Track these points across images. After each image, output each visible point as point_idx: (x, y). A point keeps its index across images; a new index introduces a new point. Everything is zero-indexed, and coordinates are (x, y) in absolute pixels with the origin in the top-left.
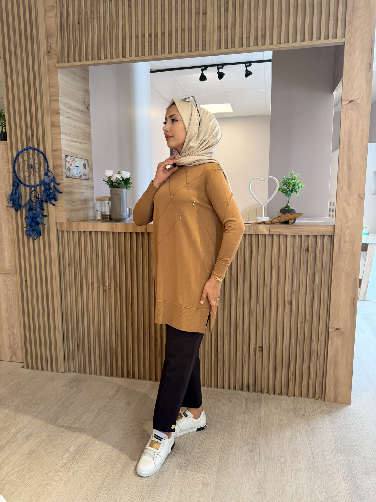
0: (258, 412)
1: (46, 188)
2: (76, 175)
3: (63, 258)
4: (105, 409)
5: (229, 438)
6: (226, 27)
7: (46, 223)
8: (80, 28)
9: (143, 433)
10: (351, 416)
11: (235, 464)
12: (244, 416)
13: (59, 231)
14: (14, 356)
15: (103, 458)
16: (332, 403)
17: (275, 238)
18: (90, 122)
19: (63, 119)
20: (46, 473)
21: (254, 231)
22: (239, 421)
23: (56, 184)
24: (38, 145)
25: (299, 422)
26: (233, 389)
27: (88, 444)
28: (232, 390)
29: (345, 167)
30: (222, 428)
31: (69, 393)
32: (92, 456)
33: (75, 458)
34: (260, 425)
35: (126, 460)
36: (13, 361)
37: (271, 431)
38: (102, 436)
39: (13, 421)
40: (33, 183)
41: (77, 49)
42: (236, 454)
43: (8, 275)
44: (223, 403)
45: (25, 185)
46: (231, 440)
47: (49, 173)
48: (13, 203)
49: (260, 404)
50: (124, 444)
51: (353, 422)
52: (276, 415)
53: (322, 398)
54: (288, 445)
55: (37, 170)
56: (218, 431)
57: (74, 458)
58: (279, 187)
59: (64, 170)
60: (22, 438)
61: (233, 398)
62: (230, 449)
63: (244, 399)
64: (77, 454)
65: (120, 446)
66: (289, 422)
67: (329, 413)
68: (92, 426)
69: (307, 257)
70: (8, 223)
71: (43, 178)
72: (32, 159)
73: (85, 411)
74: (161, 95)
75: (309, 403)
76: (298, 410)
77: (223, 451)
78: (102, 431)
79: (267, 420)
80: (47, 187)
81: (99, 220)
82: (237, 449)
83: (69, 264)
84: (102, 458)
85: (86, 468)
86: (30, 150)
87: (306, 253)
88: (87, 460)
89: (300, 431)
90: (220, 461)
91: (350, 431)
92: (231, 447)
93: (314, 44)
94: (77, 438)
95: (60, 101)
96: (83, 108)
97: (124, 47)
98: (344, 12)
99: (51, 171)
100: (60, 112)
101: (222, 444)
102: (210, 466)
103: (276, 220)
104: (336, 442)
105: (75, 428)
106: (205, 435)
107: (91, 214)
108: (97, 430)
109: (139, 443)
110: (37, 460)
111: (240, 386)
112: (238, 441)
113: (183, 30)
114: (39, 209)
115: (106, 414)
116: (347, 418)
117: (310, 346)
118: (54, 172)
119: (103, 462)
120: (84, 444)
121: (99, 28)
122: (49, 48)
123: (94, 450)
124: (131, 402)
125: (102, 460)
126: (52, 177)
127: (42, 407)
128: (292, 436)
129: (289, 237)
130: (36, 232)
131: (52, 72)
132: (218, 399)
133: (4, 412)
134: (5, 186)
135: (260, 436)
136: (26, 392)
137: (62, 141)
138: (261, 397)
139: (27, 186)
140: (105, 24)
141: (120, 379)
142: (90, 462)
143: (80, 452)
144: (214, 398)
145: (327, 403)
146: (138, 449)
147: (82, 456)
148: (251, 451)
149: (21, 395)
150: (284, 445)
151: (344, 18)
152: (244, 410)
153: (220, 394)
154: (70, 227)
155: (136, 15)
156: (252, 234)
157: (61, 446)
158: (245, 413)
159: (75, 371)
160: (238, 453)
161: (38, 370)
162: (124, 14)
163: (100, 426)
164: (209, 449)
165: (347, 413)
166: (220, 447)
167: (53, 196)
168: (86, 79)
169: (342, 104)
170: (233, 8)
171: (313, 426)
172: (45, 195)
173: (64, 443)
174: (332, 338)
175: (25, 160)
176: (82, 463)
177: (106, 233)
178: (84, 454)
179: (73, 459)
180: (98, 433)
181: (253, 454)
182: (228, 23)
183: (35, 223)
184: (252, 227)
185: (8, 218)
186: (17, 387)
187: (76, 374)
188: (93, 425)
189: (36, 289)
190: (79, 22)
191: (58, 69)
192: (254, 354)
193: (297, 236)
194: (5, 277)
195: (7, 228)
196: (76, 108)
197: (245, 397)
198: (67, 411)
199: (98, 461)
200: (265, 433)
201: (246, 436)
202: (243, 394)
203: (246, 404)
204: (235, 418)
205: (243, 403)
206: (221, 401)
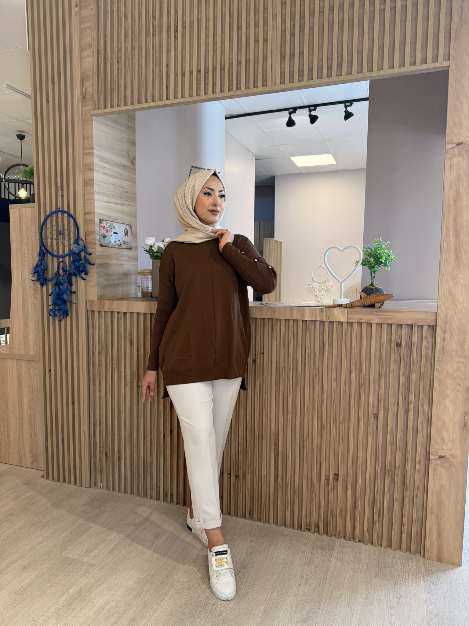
0: (326, 564)
1: (75, 258)
2: (114, 243)
3: (93, 344)
5: (278, 598)
6: (292, 56)
7: (74, 301)
8: (119, 68)
9: (166, 578)
10: (460, 584)
12: (305, 568)
13: (89, 311)
14: (35, 462)
16: (434, 562)
17: (355, 326)
18: (136, 179)
19: (98, 176)
20: (33, 620)
21: (326, 316)
22: (297, 574)
23: (87, 253)
24: (68, 206)
25: (381, 585)
26: (298, 528)
27: (93, 587)
28: (296, 530)
29: (451, 232)
30: (271, 583)
31: (87, 515)
32: (94, 604)
33: (73, 603)
34: (325, 585)
35: (135, 614)
36: (34, 468)
37: (339, 595)
38: (114, 577)
39: (13, 545)
40: (61, 253)
41: (115, 92)
42: (283, 622)
43: (31, 361)
44: (280, 546)
45: (53, 256)
46: (279, 602)
47: (79, 241)
48: (38, 277)
49: (331, 553)
50: (138, 591)
51: (460, 593)
52: (349, 572)
53: (420, 553)
54: (359, 618)
55: (66, 237)
56: (265, 586)
57: (71, 603)
58: (363, 260)
59: (97, 237)
60: (17, 570)
61: (295, 541)
62: (276, 614)
63: (311, 543)
64: (76, 598)
65: (133, 593)
66: (366, 584)
67: (427, 576)
68: (104, 561)
69: (400, 354)
70: (34, 299)
71: (72, 247)
72: (61, 224)
73: (101, 541)
74: (244, 146)
75: (401, 558)
76: (383, 568)
77: (265, 616)
78: (115, 570)
79: (336, 577)
80: (77, 257)
81: (139, 298)
82: (286, 616)
83: (100, 352)
84: (106, 607)
85: (83, 619)
86: (59, 213)
87: (398, 349)
88: (87, 608)
89: (380, 598)
91: (453, 606)
92: (278, 612)
93: (406, 71)
94: (83, 576)
95: (95, 155)
96: (126, 162)
97: (169, 87)
98: (448, 28)
99: (82, 239)
100: (94, 168)
101: (266, 606)
103: (357, 303)
104: (430, 620)
105: (83, 563)
106: (246, 590)
107: (133, 290)
108: (109, 569)
109: (158, 592)
110: (26, 601)
111: (307, 525)
112: (290, 604)
113: (239, 63)
114: (66, 284)
115: (126, 547)
116: (453, 586)
117: (403, 477)
118: (86, 240)
119: (105, 614)
120: (88, 586)
121: (140, 66)
122: (84, 93)
123: (99, 595)
124: (161, 534)
125: (105, 610)
126: (83, 246)
127: (51, 530)
128: (367, 605)
129: (374, 327)
130: (62, 311)
131: (86, 121)
132: (274, 541)
133: (6, 532)
134: (33, 256)
135: (321, 600)
136: (38, 509)
137: (95, 202)
138: (334, 544)
139: (55, 256)
140: (147, 61)
141: (154, 501)
142: (89, 612)
143: (82, 596)
144: (270, 539)
145: (428, 560)
146: (154, 600)
147: (81, 602)
148: (305, 621)
149: (32, 513)
150: (352, 616)
151: (448, 35)
152: (306, 559)
153: (279, 534)
154: (102, 306)
155: (183, 48)
156: (324, 321)
157: (60, 586)
158: (307, 565)
159: (103, 487)
160: (286, 622)
161: (60, 482)
162: (169, 48)
163: (114, 563)
164: (248, 611)
165: (454, 579)
166: (263, 609)
167: (83, 269)
168: (132, 127)
169: (446, 148)
170: (301, 32)
171: (400, 592)
172: (74, 267)
174: (434, 468)
175: (53, 225)
176: (80, 612)
177: (143, 315)
178: (85, 600)
179: (70, 605)
180: (109, 573)
182: (294, 51)
183: (61, 300)
184: (324, 312)
185: (34, 294)
186: (29, 502)
187: (103, 490)
188: (107, 561)
189: (60, 380)
190: (118, 61)
191: (94, 117)
192: (326, 483)
193: (386, 325)
194: (28, 364)
195: (33, 306)
196: (116, 163)
197: (311, 541)
198: (79, 539)
199: (99, 612)
200: (330, 596)
201: (301, 598)
202: (310, 537)
203: (312, 551)
204: (292, 570)
205: (308, 549)
206: (278, 544)
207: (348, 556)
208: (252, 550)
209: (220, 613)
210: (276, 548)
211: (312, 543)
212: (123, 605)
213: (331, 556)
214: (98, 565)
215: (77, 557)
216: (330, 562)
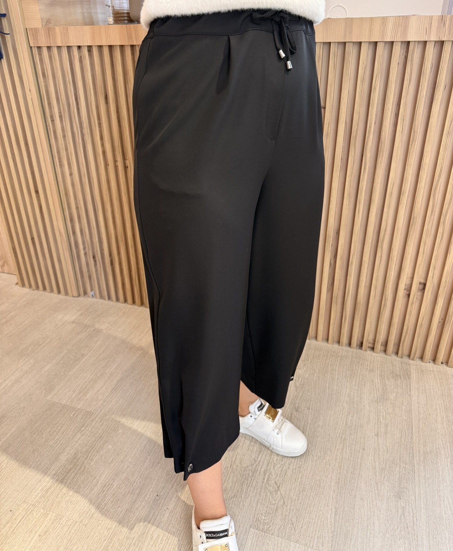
0: (406, 400)
4: (132, 373)
5: (352, 458)
11: (368, 526)
12: (379, 407)
13: (33, 48)
14: (5, 265)
15: (115, 486)
20: (11, 511)
22: (371, 418)
26: (357, 346)
27: (94, 449)
28: (354, 348)
30: (338, 432)
31: (78, 337)
32: (97, 478)
33: (66, 478)
34: (412, 433)
36: (6, 272)
38: (120, 431)
42: (368, 499)
44: (338, 375)
46: (356, 465)
49: (408, 382)
50: (157, 454)
52: (440, 411)
56: (330, 439)
57: (64, 478)
61: (356, 365)
62: (355, 485)
63: (378, 368)
64: (71, 469)
65: (149, 458)
73: (98, 375)
77: (341, 490)
79: (424, 421)
82: (370, 488)
83: (62, 116)
84: (114, 483)
85: (82, 505)
88: (86, 485)
90: (336, 515)
92: (358, 481)
94: (77, 433)
101: (339, 471)
102: (316, 525)
105: (77, 411)
111: (369, 343)
112: (371, 467)
115: (132, 383)
119: (113, 495)
120: (86, 448)
123: (102, 463)
125: (112, 489)
127: (32, 361)
132: (329, 367)
135: (413, 459)
136: (13, 330)
138: (408, 368)
142: (90, 493)
143: (78, 465)
148: (399, 496)
149: (5, 336)
152: (378, 393)
153: (333, 356)
157: (47, 449)
158: (380, 402)
159: (95, 295)
160: (372, 498)
163: (119, 409)
164: (315, 482)
166: (335, 478)
173: (53, 441)
178: (83, 472)
181: (403, 505)
187: (96, 300)
197: (378, 364)
198: (69, 374)
199: (105, 492)
200: (423, 451)
201: (385, 456)
202: (375, 359)
203: (382, 380)
204: (363, 411)
205: (376, 378)
206: (334, 371)
207: (432, 387)
208: (301, 380)
209: (276, 487)
210: (333, 377)
211: (380, 367)
212: (138, 478)
213: (410, 388)
214: (97, 413)
215: (68, 401)
216: (410, 396)
